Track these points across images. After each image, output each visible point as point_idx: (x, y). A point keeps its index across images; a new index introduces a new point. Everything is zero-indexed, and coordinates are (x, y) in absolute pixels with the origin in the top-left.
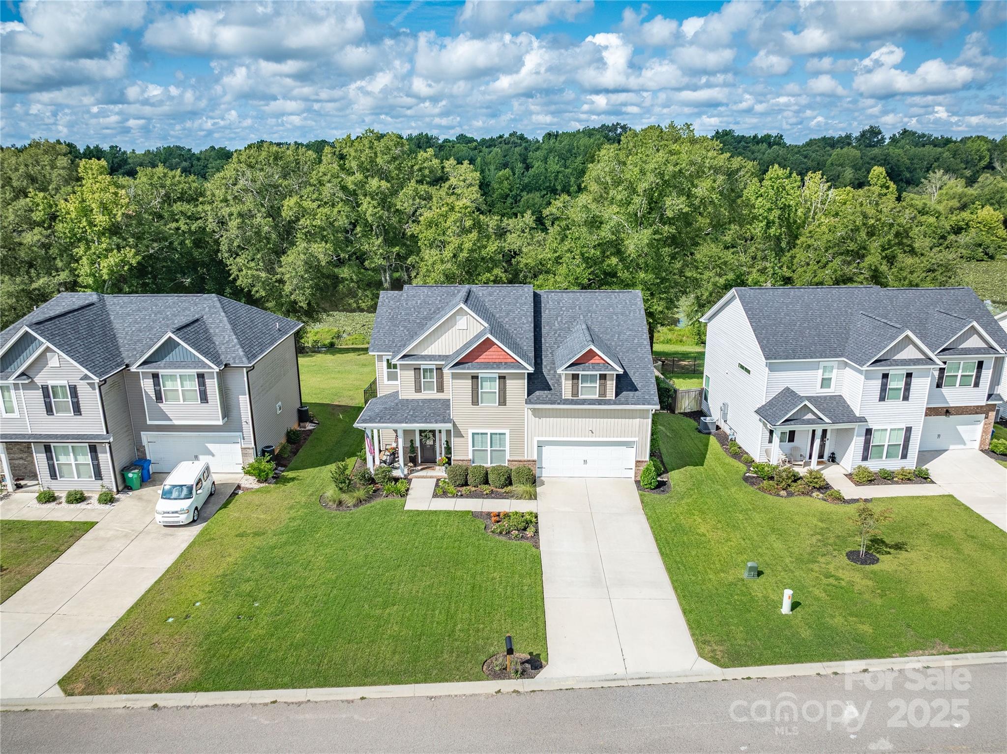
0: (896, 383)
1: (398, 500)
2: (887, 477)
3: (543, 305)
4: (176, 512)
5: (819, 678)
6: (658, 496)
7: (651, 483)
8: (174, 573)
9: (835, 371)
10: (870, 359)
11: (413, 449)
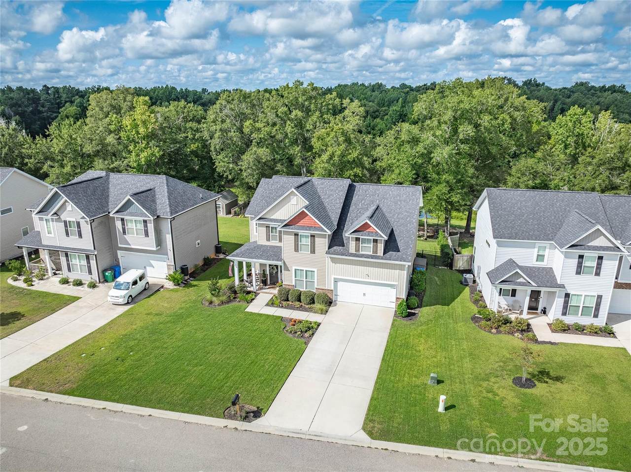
0: (590, 263)
1: (245, 304)
2: (580, 329)
3: (355, 192)
4: (118, 297)
5: (435, 459)
6: (405, 322)
7: (402, 313)
8: (102, 330)
9: (547, 250)
10: (568, 244)
11: (264, 275)
